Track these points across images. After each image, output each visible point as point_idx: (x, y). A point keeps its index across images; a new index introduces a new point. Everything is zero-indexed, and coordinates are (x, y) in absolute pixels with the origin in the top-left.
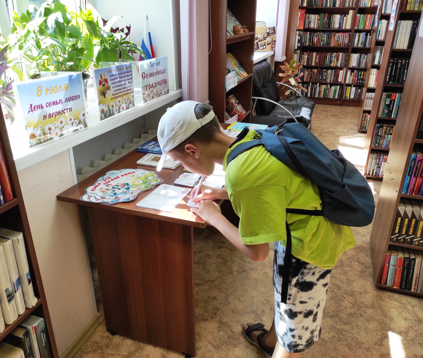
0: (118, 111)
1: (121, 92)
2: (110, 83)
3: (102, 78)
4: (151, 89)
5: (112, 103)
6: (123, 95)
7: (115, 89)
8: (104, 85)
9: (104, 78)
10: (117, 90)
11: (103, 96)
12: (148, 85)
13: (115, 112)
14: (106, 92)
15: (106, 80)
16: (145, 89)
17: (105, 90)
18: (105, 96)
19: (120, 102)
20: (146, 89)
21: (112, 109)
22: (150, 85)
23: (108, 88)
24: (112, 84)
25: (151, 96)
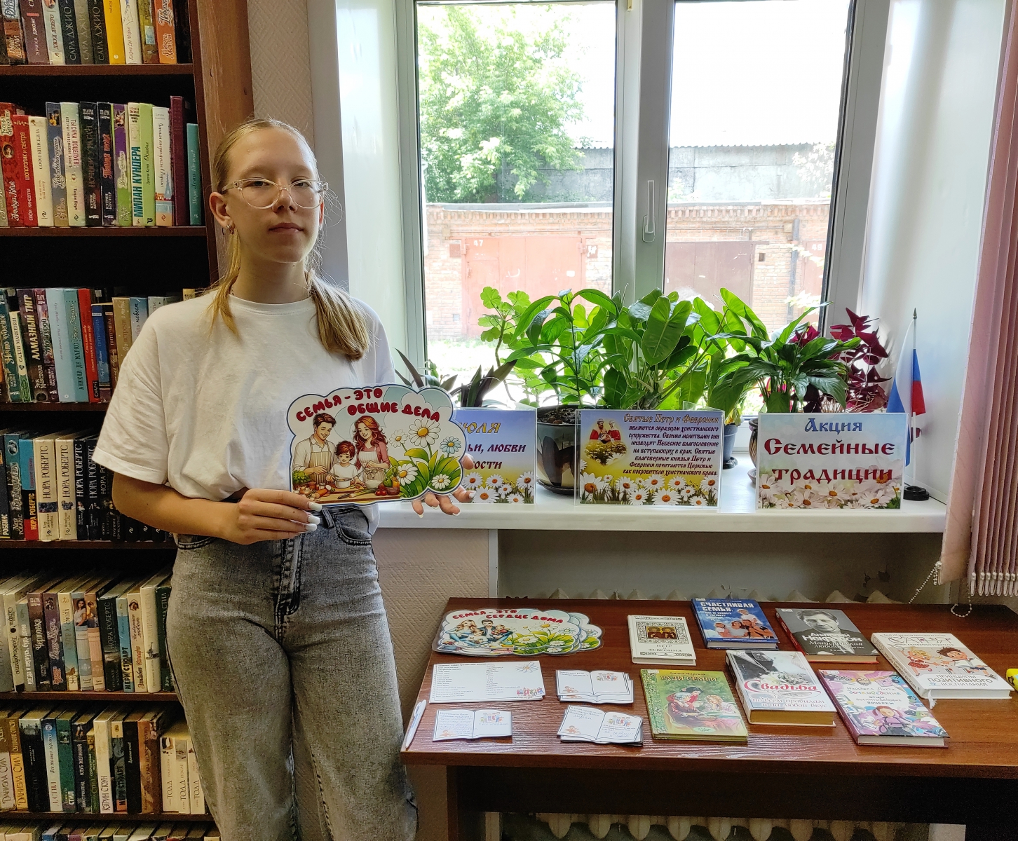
0: (643, 500)
1: (663, 465)
2: (625, 440)
3: (601, 428)
4: (802, 483)
5: (627, 480)
6: (673, 472)
7: (640, 455)
8: (604, 442)
9: (607, 428)
10: (650, 458)
11: (598, 461)
12: (787, 471)
13: (633, 498)
14: (611, 455)
15: (616, 435)
16: (773, 478)
17: (606, 451)
18: (604, 461)
19: (654, 482)
20: (780, 477)
21: (625, 494)
22: (797, 471)
23: (621, 450)
24: (633, 443)
25: (800, 498)
